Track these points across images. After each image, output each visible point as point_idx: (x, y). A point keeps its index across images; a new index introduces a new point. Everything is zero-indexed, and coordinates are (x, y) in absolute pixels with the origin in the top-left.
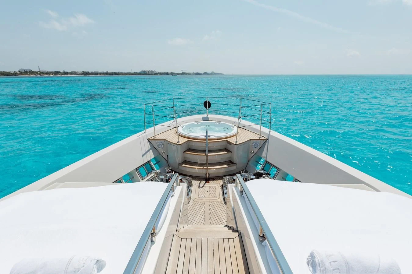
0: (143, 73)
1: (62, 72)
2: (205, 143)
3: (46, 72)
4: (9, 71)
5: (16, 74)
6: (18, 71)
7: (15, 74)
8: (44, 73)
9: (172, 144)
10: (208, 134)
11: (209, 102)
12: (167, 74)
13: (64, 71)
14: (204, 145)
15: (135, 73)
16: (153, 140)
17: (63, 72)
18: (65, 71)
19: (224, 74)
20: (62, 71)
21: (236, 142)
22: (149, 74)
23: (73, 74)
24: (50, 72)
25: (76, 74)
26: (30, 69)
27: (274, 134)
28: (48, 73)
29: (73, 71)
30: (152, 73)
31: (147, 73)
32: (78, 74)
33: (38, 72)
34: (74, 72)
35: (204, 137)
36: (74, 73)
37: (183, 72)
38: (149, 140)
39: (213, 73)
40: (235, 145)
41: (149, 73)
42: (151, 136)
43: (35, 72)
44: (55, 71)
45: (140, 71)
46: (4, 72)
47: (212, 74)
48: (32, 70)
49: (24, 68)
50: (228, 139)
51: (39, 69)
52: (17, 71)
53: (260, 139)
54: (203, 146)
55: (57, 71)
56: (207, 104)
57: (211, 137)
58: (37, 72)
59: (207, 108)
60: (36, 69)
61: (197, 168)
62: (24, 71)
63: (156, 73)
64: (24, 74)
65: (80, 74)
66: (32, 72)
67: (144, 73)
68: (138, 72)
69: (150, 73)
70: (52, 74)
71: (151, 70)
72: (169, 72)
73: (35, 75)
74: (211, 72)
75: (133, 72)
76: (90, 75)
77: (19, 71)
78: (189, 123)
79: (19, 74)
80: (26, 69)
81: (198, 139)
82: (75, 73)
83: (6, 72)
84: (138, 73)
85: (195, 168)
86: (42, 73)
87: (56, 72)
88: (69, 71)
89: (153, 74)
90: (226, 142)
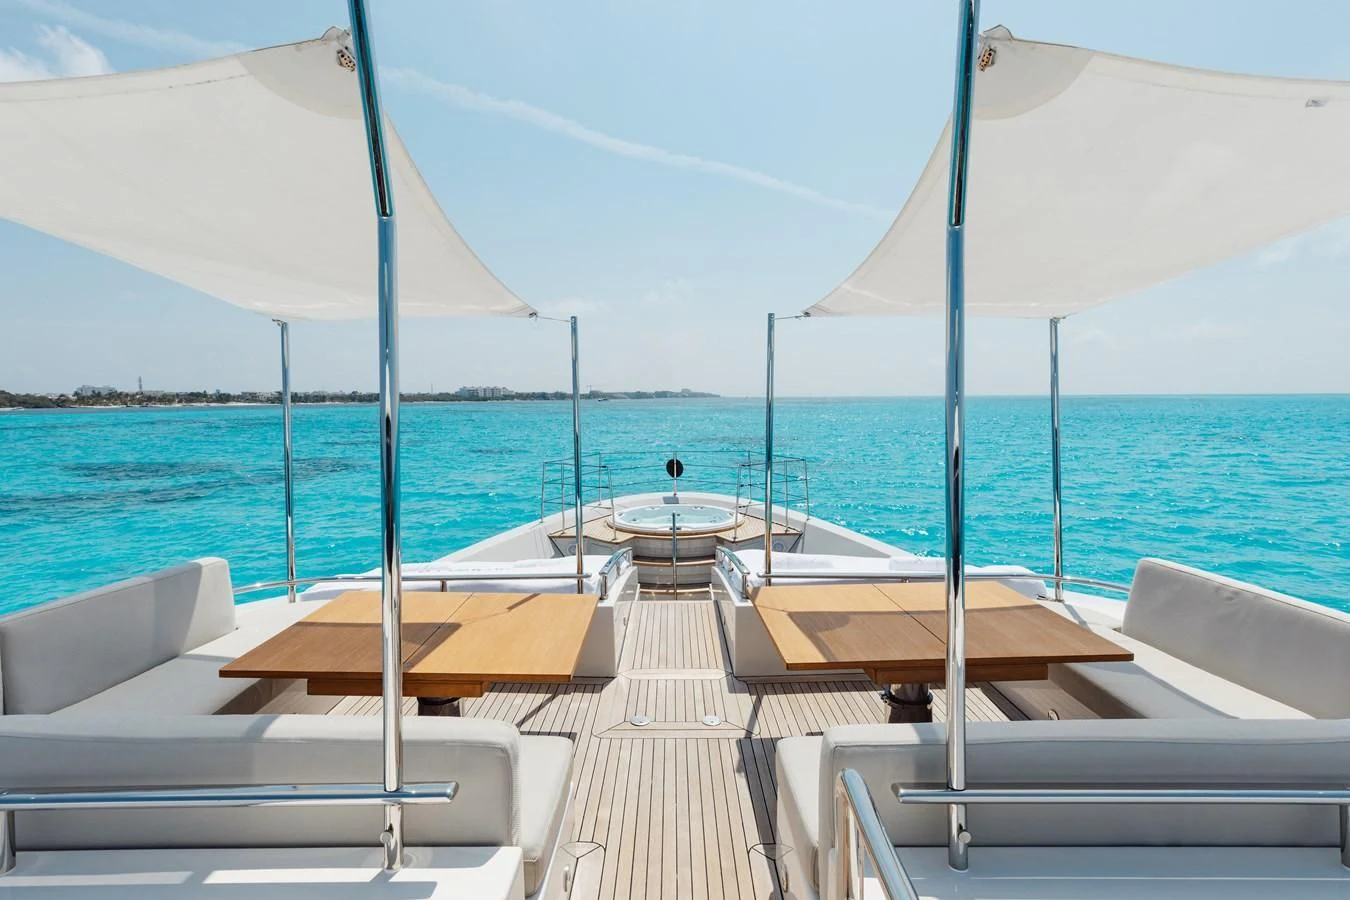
0: (467, 394)
1: (211, 396)
2: (669, 542)
3: (159, 395)
4: (43, 394)
5: (64, 401)
6: (73, 393)
7: (62, 402)
8: (155, 398)
9: (601, 543)
10: (677, 525)
11: (678, 462)
12: (543, 396)
13: (218, 391)
14: (668, 545)
15: (441, 394)
16: (559, 537)
17: (215, 394)
18: (222, 392)
19: (722, 395)
20: (211, 391)
21: (735, 538)
22: (485, 399)
23: (247, 400)
24: (173, 396)
25: (256, 401)
26: (112, 386)
27: (815, 522)
28: (166, 399)
29: (245, 391)
30: (497, 394)
31: (481, 394)
32: (261, 401)
33: (137, 394)
34: (250, 394)
35: (668, 529)
36: (249, 397)
37: (593, 389)
38: (550, 538)
39: (687, 395)
40: (733, 542)
41: (487, 395)
42: (555, 530)
43: (127, 395)
44: (189, 392)
45: (458, 390)
46: (27, 395)
47: (684, 396)
48: (119, 391)
49: (93, 385)
50: (718, 534)
51: (141, 387)
52: (70, 394)
53: (786, 534)
54: (666, 547)
55: (195, 391)
56: (675, 468)
57: (683, 529)
58: (133, 396)
59: (673, 476)
60: (131, 388)
61: (656, 593)
62: (93, 392)
63: (507, 393)
64: (91, 402)
65: (268, 400)
66: (114, 397)
67: (472, 396)
68: (452, 391)
69: (489, 395)
70: (179, 402)
71: (492, 387)
72: (550, 390)
73: (126, 404)
74: (680, 391)
75: (436, 391)
76: (299, 401)
77: (76, 394)
78: (631, 509)
79: (76, 402)
80: (96, 386)
81: (655, 534)
82: (252, 397)
83: (33, 397)
84: (453, 395)
85: (650, 593)
86: (147, 399)
87: (192, 394)
88: (235, 391)
89: (497, 399)
90: (714, 539)
